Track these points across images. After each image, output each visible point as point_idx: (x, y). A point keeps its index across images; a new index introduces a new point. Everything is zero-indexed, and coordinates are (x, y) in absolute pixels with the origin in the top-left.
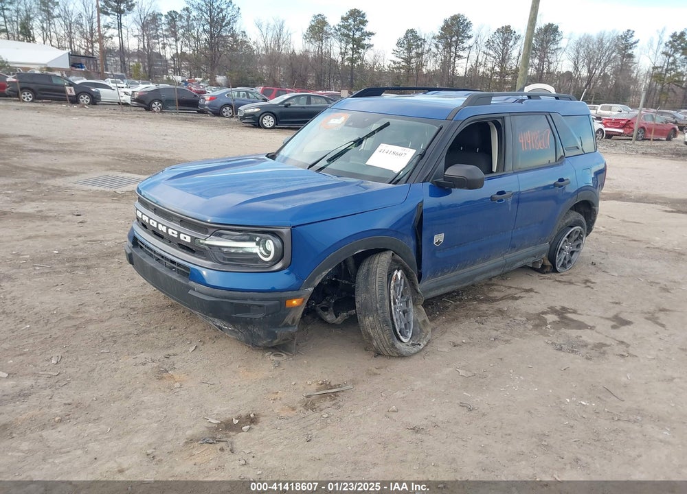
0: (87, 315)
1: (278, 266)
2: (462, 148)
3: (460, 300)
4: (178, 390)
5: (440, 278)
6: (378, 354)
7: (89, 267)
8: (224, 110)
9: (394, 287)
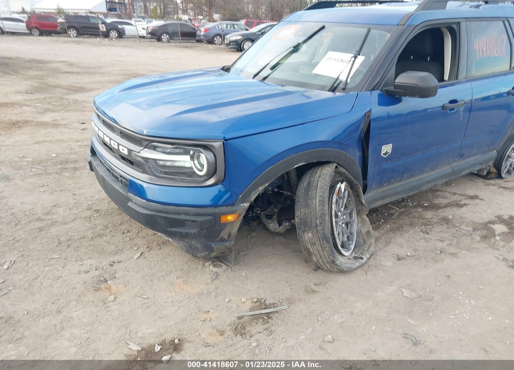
0: (54, 217)
1: (211, 181)
2: (412, 57)
3: (405, 206)
4: (111, 303)
5: (386, 188)
6: (318, 268)
7: (75, 169)
8: (215, 39)
9: (337, 201)
